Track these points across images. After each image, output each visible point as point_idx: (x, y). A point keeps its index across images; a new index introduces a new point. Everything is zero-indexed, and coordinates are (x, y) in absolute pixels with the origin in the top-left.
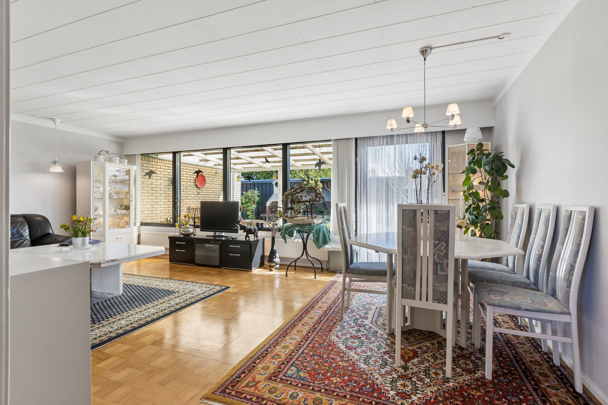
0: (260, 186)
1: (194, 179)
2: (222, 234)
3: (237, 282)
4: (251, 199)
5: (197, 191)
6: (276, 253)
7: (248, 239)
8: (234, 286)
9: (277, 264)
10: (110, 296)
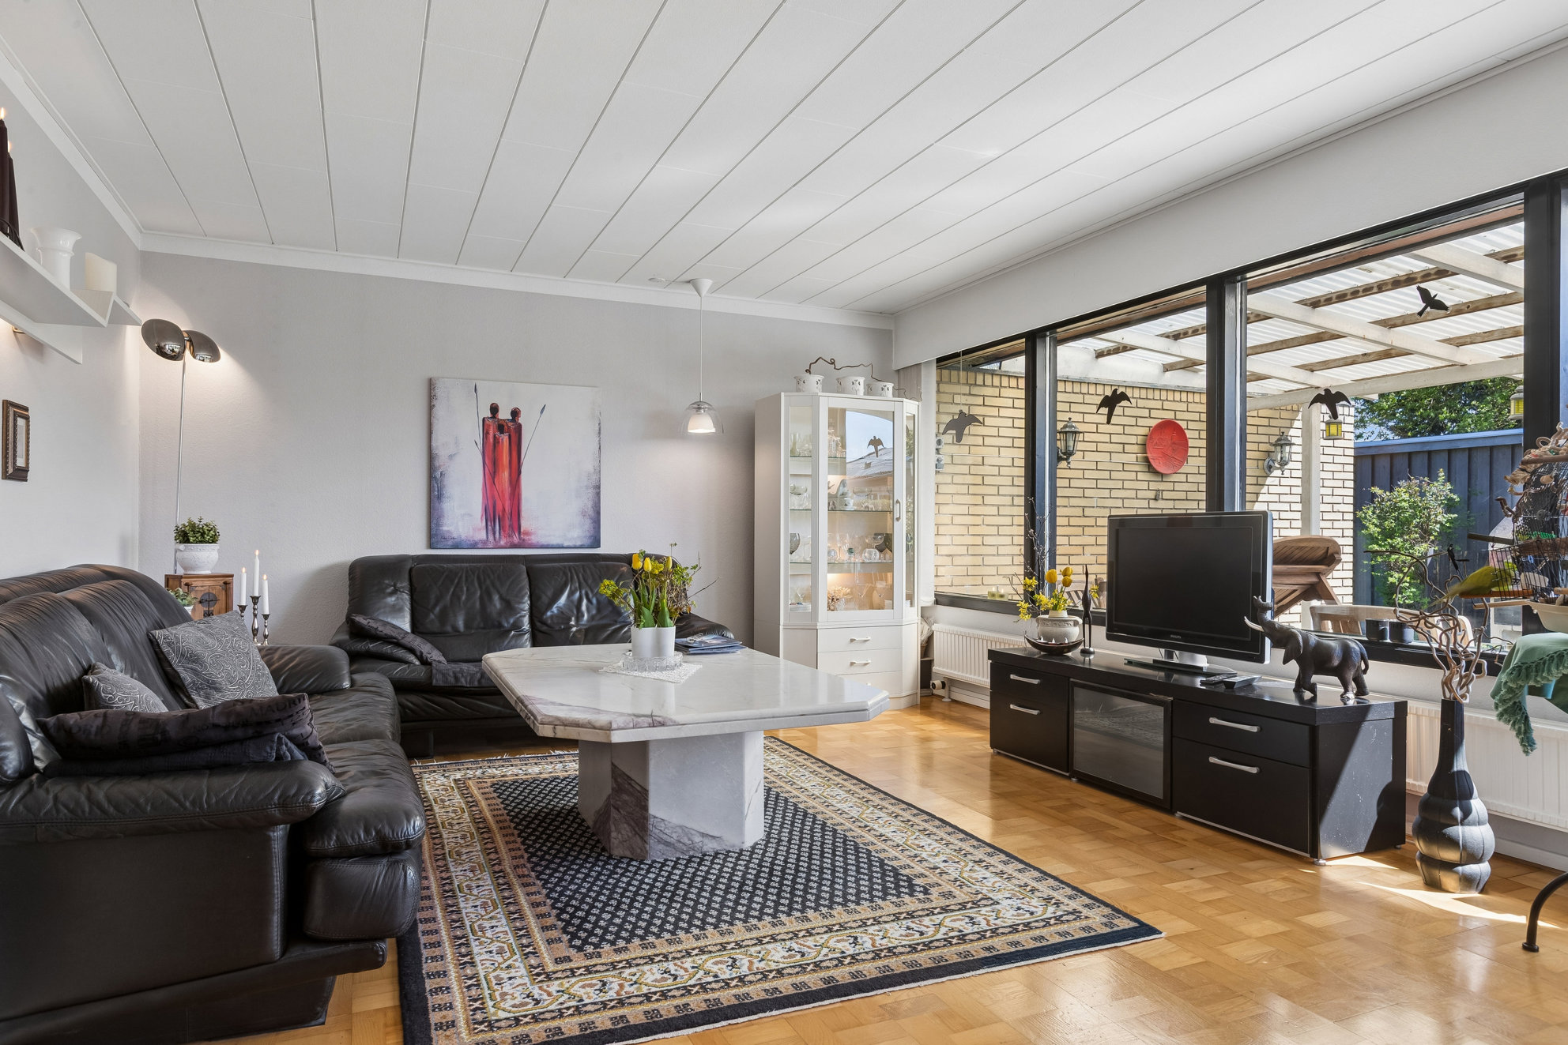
0: (1460, 462)
1: (1140, 440)
2: (1193, 659)
3: (1208, 911)
4: (1408, 522)
5: (1153, 486)
6: (1470, 796)
7: (1308, 695)
8: (1182, 926)
9: (1474, 858)
10: (710, 846)
